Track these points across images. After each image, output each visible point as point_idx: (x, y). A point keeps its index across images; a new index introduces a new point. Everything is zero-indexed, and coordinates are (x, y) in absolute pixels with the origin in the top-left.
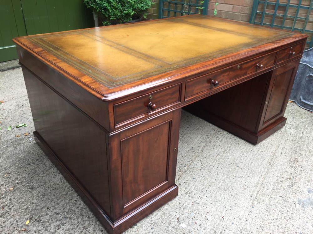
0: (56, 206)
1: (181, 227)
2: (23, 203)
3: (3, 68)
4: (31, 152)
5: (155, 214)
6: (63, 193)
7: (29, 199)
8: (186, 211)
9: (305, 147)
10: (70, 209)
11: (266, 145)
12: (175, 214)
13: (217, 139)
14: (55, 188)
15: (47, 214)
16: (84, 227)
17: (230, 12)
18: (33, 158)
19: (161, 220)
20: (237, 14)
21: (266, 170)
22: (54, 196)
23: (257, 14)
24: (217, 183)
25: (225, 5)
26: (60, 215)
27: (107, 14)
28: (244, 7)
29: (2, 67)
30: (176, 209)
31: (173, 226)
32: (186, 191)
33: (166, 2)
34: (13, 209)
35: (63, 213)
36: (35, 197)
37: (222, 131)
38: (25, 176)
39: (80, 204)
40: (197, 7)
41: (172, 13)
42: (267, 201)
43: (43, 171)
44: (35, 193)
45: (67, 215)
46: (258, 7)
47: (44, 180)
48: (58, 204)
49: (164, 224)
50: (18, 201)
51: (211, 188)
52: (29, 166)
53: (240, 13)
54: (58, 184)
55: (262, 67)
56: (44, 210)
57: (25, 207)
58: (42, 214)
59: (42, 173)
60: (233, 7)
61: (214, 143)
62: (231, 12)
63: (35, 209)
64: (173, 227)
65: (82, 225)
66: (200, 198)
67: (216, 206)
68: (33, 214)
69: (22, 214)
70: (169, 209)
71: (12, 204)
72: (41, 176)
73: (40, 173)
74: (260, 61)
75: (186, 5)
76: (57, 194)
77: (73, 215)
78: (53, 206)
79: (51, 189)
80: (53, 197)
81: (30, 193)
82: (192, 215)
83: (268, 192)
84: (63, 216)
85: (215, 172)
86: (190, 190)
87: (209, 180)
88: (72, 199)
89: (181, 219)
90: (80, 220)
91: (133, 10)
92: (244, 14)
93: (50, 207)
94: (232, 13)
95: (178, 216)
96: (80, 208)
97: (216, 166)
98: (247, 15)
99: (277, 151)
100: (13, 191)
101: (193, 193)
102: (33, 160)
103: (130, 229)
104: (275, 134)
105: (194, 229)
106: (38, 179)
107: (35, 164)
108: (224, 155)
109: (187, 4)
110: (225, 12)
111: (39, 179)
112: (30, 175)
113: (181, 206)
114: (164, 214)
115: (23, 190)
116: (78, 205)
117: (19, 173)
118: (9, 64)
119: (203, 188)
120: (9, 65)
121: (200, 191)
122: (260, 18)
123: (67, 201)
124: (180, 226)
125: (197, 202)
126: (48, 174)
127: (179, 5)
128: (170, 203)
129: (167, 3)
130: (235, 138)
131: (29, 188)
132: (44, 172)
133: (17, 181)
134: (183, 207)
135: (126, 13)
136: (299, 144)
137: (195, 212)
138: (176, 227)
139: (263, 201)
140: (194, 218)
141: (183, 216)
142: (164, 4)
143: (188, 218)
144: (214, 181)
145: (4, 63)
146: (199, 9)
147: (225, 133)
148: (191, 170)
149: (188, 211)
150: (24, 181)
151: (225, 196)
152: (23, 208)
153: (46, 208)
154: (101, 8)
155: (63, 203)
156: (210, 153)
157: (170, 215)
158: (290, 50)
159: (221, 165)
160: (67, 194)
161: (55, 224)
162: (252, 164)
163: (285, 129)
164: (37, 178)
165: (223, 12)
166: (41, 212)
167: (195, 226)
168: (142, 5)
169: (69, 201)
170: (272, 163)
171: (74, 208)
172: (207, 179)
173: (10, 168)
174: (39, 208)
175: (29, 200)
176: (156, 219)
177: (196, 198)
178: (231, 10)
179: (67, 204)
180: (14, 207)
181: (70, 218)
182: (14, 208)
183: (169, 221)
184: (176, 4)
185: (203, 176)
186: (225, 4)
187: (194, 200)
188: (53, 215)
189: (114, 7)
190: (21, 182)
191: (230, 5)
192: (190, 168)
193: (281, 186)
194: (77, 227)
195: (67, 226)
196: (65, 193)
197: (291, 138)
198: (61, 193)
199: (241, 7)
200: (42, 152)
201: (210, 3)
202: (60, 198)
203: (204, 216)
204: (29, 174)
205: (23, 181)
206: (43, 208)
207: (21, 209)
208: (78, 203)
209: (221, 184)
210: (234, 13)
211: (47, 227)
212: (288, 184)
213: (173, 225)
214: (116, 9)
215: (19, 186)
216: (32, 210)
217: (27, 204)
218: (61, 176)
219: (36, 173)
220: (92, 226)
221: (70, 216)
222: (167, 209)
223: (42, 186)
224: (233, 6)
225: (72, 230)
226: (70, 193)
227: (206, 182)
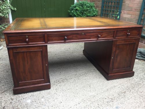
0: (9, 79)
5: (37, 92)
8: (49, 95)
11: (114, 82)
13: (92, 73)
15: (4, 81)
21: (103, 91)
23: (141, 19)
25: (128, 15)
26: (7, 82)
30: (46, 93)
31: (39, 98)
32: (57, 89)
37: (97, 71)
40: (113, 15)
46: (143, 16)
49: (36, 96)
53: (134, 19)
55: (100, 36)
56: (4, 79)
61: (88, 75)
62: (130, 18)
65: (10, 87)
81: (6, 73)
82: (50, 97)
83: (93, 100)
85: (77, 85)
86: (59, 88)
92: (136, 19)
93: (7, 79)
95: (44, 96)
97: (80, 83)
99: (118, 86)
101: (59, 90)
103: (23, 94)
108: (89, 80)
110: (127, 18)
113: (49, 93)
114: (40, 93)
119: (65, 89)
122: (143, 21)
124: (41, 99)
125: (57, 93)
130: (101, 75)
136: (135, 86)
137: (52, 97)
139: (87, 103)
141: (46, 96)
143: (47, 98)
156: (82, 78)
159: (82, 84)
161: (3, 84)
167: (46, 102)
170: (109, 90)
172: (70, 87)
181: (9, 84)
193: (103, 100)
197: (133, 83)
199: (135, 16)
203: (54, 99)
212: (108, 101)
215: (5, 70)
222: (43, 92)
224: (131, 15)
225: (6, 88)
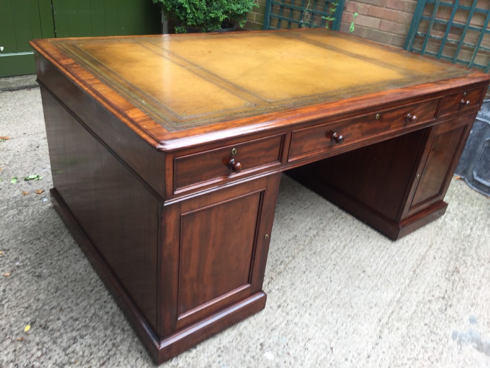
0: (74, 308)
1: (265, 357)
2: (23, 298)
3: (13, 86)
4: (44, 221)
5: (226, 333)
6: (87, 288)
7: (34, 292)
8: (275, 333)
9: (473, 252)
10: (94, 314)
11: (411, 243)
12: (257, 337)
13: (337, 226)
14: (76, 280)
15: (59, 319)
16: (114, 345)
17: (375, 30)
18: (45, 230)
19: (234, 344)
20: (385, 33)
21: (408, 281)
22: (73, 291)
23: (417, 36)
24: (329, 294)
25: (369, 18)
26: (78, 322)
27: (182, 16)
28: (398, 24)
29: (12, 84)
30: (260, 329)
31: (252, 355)
32: (279, 303)
33: (276, 5)
34: (6, 306)
35: (84, 320)
36: (42, 291)
37: (344, 214)
38: (31, 257)
39: (111, 308)
40: (324, 17)
41: (284, 24)
42: (404, 330)
43: (59, 252)
44: (43, 284)
45: (90, 322)
46: (420, 26)
47: (59, 266)
48: (77, 304)
49: (239, 350)
50: (15, 293)
51: (318, 301)
52: (38, 241)
53: (391, 32)
54: (80, 274)
55: (415, 119)
56: (54, 311)
57: (26, 305)
58: (51, 318)
59: (58, 254)
60: (381, 22)
61: (329, 232)
62: (377, 29)
63: (41, 308)
64: (253, 357)
65: (111, 340)
66: (298, 316)
67: (323, 331)
68: (37, 316)
69: (20, 315)
70: (250, 328)
71: (6, 298)
72: (55, 259)
73: (54, 255)
74: (412, 110)
75: (307, 12)
76: (77, 289)
77: (100, 323)
78: (69, 307)
79: (69, 280)
80: (70, 293)
81: (35, 284)
82: (285, 340)
83: (406, 316)
84: (83, 324)
85: (327, 277)
86: (285, 301)
87: (316, 288)
88: (99, 299)
89: (266, 345)
90: (108, 332)
91: (223, 13)
92: (397, 35)
93: (65, 308)
94: (378, 31)
95: (261, 341)
96: (110, 313)
97: (329, 267)
98: (401, 36)
99: (428, 253)
100: (9, 277)
101: (289, 307)
102: (45, 233)
104: (428, 226)
105: (285, 362)
106: (49, 264)
107: (47, 239)
108: (345, 252)
109: (309, 12)
110: (367, 28)
111: (51, 263)
112: (38, 256)
113: (268, 326)
114: (241, 334)
115: (26, 277)
116: (107, 309)
117: (21, 252)
118: (23, 80)
119: (305, 300)
120: (23, 82)
121: (300, 305)
122: (422, 43)
123: (92, 302)
124: (264, 355)
125: (294, 321)
126: (67, 257)
127: (296, 12)
128: (251, 319)
129: (278, 7)
130: (364, 226)
131: (34, 275)
132: (61, 253)
133: (17, 264)
134: (271, 328)
135: (213, 17)
136: (464, 245)
137: (289, 336)
138: (256, 357)
139: (398, 329)
140: (286, 347)
141: (271, 341)
142: (274, 7)
143: (277, 344)
144: (324, 290)
145: (16, 79)
146: (328, 20)
147: (350, 218)
148: (290, 271)
149: (279, 334)
150: (29, 264)
151: (339, 315)
152: (23, 306)
153: (58, 309)
154: (174, 6)
155: (85, 303)
156: (322, 247)
157: (250, 337)
158: (463, 97)
159: (337, 267)
160: (92, 291)
161: (69, 335)
162: (387, 270)
163: (444, 220)
164: (49, 262)
165: (365, 28)
166: (50, 314)
167: (287, 358)
168: (239, 6)
169: (96, 301)
170: (418, 271)
171: (101, 313)
172: (314, 287)
173: (8, 242)
174: (47, 308)
175: (34, 294)
176: (228, 341)
177: (293, 315)
178: (377, 26)
179: (91, 306)
180: (9, 303)
181: (94, 328)
182: (8, 305)
183: (247, 346)
184: (292, 9)
185: (308, 283)
186: (368, 15)
187: (289, 318)
188: (68, 321)
189: (194, 5)
190: (23, 266)
191: (377, 19)
192: (289, 268)
193: (429, 308)
194: (104, 342)
195: (88, 340)
196: (89, 288)
197: (452, 236)
198: (83, 288)
199: (392, 23)
200: (61, 221)
201: (345, 12)
202: (81, 296)
203: (302, 344)
204: (37, 254)
205: (26, 264)
206: (53, 308)
207: (18, 308)
208: (109, 306)
209: (334, 297)
210: (380, 31)
211: (57, 338)
212: (439, 307)
213: (254, 354)
214: (197, 9)
215: (19, 272)
216: (36, 310)
217: (29, 300)
218: (86, 261)
219: (48, 254)
220: (127, 344)
221: (94, 324)
222: (246, 328)
223: (55, 275)
224: (380, 20)
225: (95, 346)
226: (98, 289)
227: (312, 291)
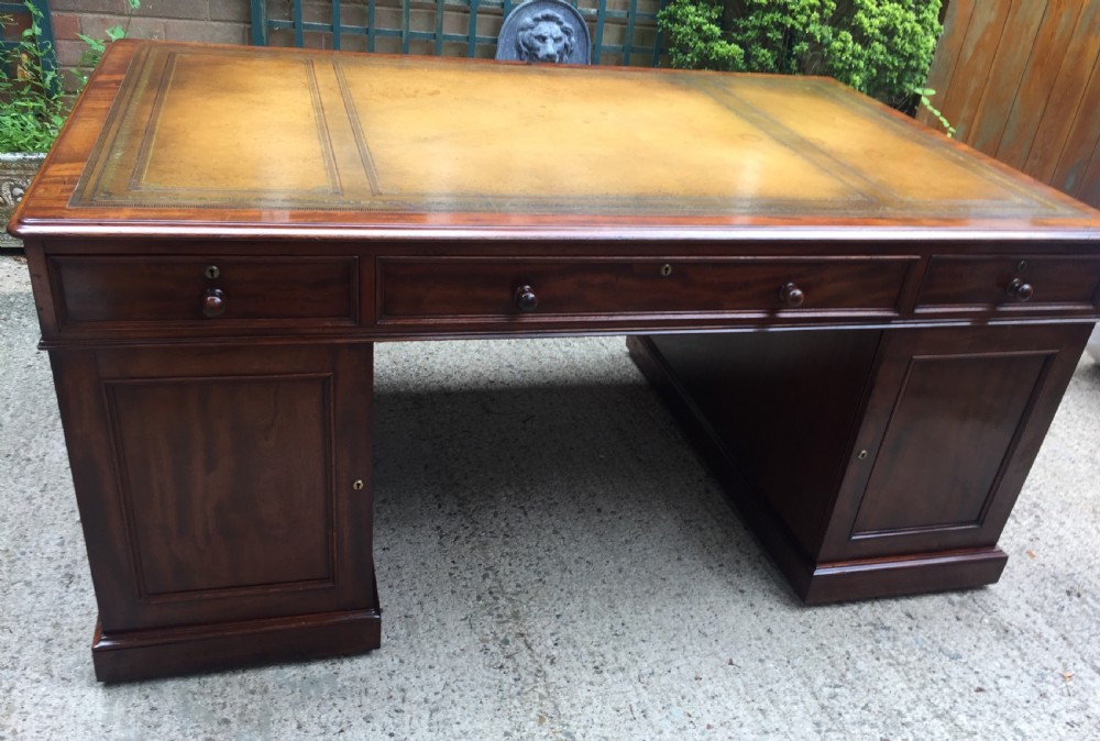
8: (655, 715)
30: (633, 732)
32: (590, 665)
66: (637, 658)
67: (690, 648)
82: (678, 713)
85: (578, 562)
86: (591, 654)
101: (610, 657)
113: (631, 716)
121: (613, 639)
125: (645, 671)
134: (638, 714)
140: (693, 719)
143: (680, 729)
149: (659, 711)
177: (630, 663)
203: (700, 694)
